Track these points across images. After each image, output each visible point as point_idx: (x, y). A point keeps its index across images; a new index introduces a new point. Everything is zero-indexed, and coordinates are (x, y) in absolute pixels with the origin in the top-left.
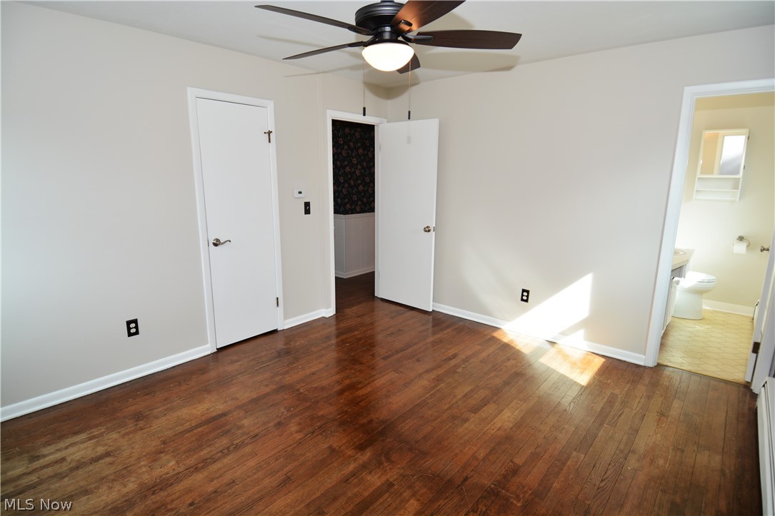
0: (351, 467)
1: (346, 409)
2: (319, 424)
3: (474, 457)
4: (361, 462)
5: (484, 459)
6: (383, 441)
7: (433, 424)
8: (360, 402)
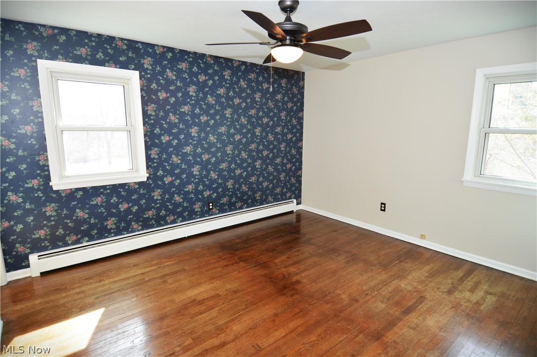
0: (303, 274)
1: (310, 307)
2: (328, 298)
3: (239, 272)
4: (298, 276)
5: (236, 271)
6: (286, 284)
7: (251, 290)
8: (300, 312)
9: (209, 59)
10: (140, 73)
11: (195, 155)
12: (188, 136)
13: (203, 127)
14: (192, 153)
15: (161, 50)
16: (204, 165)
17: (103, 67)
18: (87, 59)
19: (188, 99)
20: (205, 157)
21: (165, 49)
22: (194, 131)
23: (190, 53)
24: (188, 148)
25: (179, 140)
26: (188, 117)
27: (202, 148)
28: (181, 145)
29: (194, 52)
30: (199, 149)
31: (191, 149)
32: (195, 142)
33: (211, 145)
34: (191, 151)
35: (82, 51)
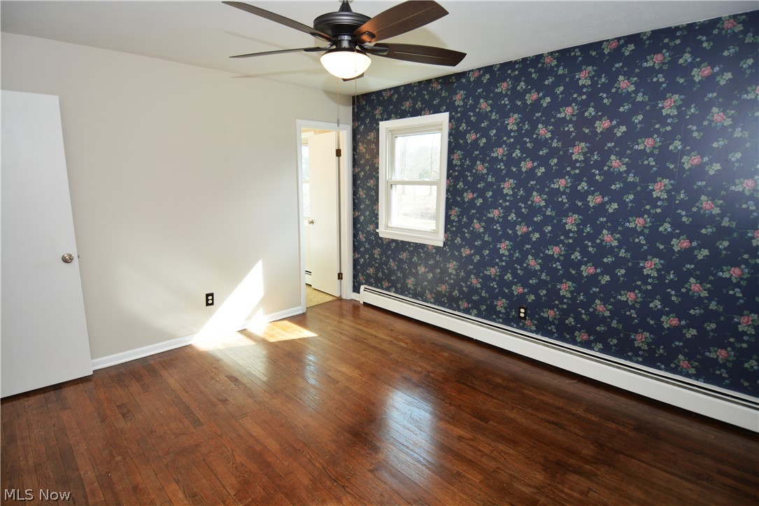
9: (547, 60)
10: (450, 114)
11: (506, 224)
12: (499, 193)
13: (523, 180)
14: (501, 220)
15: (477, 74)
16: (519, 243)
17: (419, 117)
18: (409, 112)
19: (505, 136)
20: (521, 229)
21: (482, 72)
22: (508, 186)
23: (516, 62)
24: (496, 212)
25: (485, 199)
26: (502, 164)
27: (519, 214)
28: (487, 206)
29: (522, 59)
30: (513, 215)
31: (500, 214)
32: (508, 204)
33: (534, 210)
34: (499, 217)
35: (407, 105)
